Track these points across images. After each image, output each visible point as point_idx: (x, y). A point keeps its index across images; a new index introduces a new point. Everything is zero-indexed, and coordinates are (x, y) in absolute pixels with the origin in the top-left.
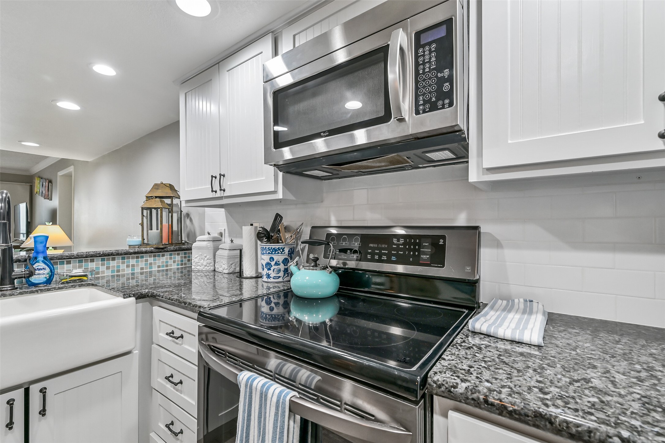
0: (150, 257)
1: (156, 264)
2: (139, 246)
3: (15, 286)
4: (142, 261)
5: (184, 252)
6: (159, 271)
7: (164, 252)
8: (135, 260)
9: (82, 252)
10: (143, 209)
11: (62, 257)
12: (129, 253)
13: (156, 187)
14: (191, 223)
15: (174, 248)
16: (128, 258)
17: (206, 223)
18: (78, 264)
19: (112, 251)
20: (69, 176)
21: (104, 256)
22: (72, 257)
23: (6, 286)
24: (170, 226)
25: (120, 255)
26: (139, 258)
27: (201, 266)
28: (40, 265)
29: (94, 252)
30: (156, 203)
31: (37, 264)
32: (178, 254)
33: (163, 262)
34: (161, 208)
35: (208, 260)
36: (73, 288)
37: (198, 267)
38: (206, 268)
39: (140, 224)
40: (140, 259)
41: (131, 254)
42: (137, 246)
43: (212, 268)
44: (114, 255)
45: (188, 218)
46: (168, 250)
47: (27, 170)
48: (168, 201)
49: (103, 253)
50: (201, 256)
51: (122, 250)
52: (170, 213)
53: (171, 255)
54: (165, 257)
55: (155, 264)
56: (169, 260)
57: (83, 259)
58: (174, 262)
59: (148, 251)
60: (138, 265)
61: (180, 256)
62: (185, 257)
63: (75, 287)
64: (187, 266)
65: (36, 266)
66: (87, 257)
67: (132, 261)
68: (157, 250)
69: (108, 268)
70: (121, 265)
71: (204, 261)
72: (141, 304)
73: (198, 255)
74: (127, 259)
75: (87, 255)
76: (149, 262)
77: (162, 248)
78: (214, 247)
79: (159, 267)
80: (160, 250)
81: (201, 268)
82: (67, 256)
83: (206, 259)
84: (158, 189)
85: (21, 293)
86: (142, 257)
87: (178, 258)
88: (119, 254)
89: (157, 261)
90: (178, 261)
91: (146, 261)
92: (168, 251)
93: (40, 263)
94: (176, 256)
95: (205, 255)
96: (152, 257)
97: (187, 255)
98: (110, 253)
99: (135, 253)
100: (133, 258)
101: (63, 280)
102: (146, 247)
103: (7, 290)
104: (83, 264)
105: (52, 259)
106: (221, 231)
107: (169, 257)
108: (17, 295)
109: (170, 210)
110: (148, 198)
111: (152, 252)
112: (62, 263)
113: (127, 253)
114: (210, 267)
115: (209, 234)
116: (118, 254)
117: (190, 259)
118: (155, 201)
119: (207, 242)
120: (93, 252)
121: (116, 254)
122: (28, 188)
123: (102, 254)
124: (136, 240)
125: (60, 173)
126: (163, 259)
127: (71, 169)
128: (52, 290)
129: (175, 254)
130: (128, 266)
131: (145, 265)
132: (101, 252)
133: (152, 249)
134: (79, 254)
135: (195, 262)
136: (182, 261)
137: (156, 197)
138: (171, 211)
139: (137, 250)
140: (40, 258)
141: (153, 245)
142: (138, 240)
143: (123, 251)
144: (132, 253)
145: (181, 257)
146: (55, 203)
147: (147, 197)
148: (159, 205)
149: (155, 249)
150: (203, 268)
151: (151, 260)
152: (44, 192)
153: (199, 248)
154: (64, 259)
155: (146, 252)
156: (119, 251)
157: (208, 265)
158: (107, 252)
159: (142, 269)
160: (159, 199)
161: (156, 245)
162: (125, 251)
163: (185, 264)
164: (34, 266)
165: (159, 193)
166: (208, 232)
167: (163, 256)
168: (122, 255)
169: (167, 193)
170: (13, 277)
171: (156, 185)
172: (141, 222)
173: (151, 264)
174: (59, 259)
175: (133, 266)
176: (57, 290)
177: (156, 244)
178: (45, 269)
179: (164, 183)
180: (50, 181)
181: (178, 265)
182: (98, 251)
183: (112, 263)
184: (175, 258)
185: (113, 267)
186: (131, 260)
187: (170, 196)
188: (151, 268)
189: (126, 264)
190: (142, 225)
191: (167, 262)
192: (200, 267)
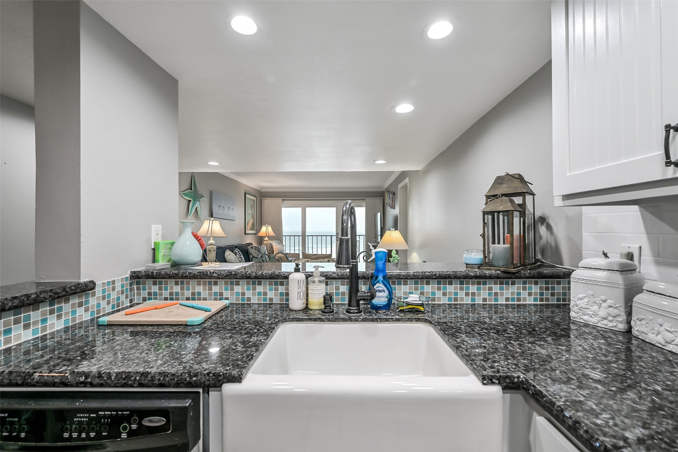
0: (495, 284)
1: (503, 296)
2: (480, 266)
3: (360, 309)
4: (484, 289)
5: (545, 281)
6: (507, 306)
7: (515, 279)
8: (476, 286)
9: (418, 271)
10: (485, 213)
11: (400, 277)
12: (469, 276)
13: (499, 181)
14: (549, 233)
15: (531, 274)
16: (468, 283)
17: (583, 233)
18: (414, 286)
19: (448, 273)
20: (405, 187)
21: (440, 279)
22: (409, 278)
23: (353, 308)
24: (522, 238)
25: (458, 279)
26: (480, 284)
27: (593, 316)
28: (379, 286)
29: (430, 272)
30: (503, 205)
31: (378, 285)
32: (536, 283)
33: (513, 293)
34: (512, 212)
35: (611, 309)
36: (410, 321)
37: (586, 318)
38: (605, 322)
39: (480, 235)
40: (482, 286)
41: (471, 278)
42: (476, 266)
43: (622, 327)
44: (451, 279)
45: (542, 224)
46: (521, 276)
47: (381, 187)
48: (518, 200)
49: (439, 274)
50: (592, 297)
51: (460, 272)
52: (522, 217)
53: (525, 283)
54: (516, 286)
55: (502, 294)
56: (522, 291)
57: (419, 280)
58: (530, 294)
59: (494, 276)
60: (479, 295)
61: (539, 286)
62: (547, 289)
63: (411, 321)
64: (550, 303)
65: (377, 286)
66: (422, 279)
67: (473, 288)
68: (506, 275)
69: (444, 294)
70: (459, 292)
71: (600, 308)
72: (508, 395)
73: (584, 295)
74: (466, 284)
75: (423, 275)
76: (493, 292)
77: (514, 273)
78: (625, 285)
79: (507, 299)
80: (510, 276)
81: (594, 320)
82: (404, 276)
83: (604, 305)
84: (502, 184)
85: (364, 320)
86: (485, 283)
87: (535, 289)
88: (458, 277)
89: (504, 291)
90: (536, 294)
91: (490, 289)
92: (521, 278)
93: (380, 284)
94: (533, 286)
95: (603, 297)
96: (498, 284)
97: (550, 286)
98: (447, 275)
99: (476, 277)
100: (473, 284)
101: (400, 307)
102: (490, 270)
103: (354, 313)
104: (419, 286)
105: (391, 277)
106: (630, 250)
107: (522, 286)
108: (360, 321)
109: (522, 213)
110: (490, 197)
111: (498, 277)
112: (399, 284)
113: (467, 277)
114: (615, 324)
115: (605, 255)
116: (456, 277)
117: (567, 297)
118: (502, 201)
119: (606, 273)
120: (428, 272)
121: (454, 277)
122: (382, 200)
123: (438, 276)
124: (476, 257)
125: (400, 186)
126: (514, 289)
127: (407, 180)
128: (390, 321)
129: (530, 283)
130: (467, 294)
131: (490, 294)
132: (437, 273)
133: (499, 272)
134: (415, 274)
135: (577, 306)
136: (542, 294)
137: (503, 195)
138: (523, 215)
139: (478, 272)
140: (380, 278)
141: (499, 267)
142: (477, 257)
143: (462, 273)
144: (472, 276)
145: (541, 288)
146: (396, 211)
147: (488, 197)
148: (509, 207)
149: (503, 273)
150: (596, 322)
151: (496, 288)
152: (390, 203)
153: (587, 282)
154: (401, 279)
155: (490, 277)
156: (457, 273)
157: (610, 318)
158: (444, 273)
159: (484, 300)
160: (507, 198)
161: (504, 268)
162: (464, 274)
163: (547, 300)
164: (375, 287)
165: (504, 189)
166: (603, 251)
167: (513, 283)
168: (461, 279)
169: (516, 188)
170: (358, 298)
171: (499, 178)
172: (482, 232)
173: (496, 294)
174: (397, 279)
175: (473, 294)
176: (394, 321)
177: (503, 266)
178: (384, 292)
179: (510, 173)
180: (394, 194)
181: (535, 300)
182: (434, 272)
183: (450, 289)
184: (530, 288)
185: (450, 293)
186: (470, 286)
187: (522, 191)
188: (496, 300)
189: (464, 291)
190: (483, 236)
191: (519, 294)
192: (591, 319)
